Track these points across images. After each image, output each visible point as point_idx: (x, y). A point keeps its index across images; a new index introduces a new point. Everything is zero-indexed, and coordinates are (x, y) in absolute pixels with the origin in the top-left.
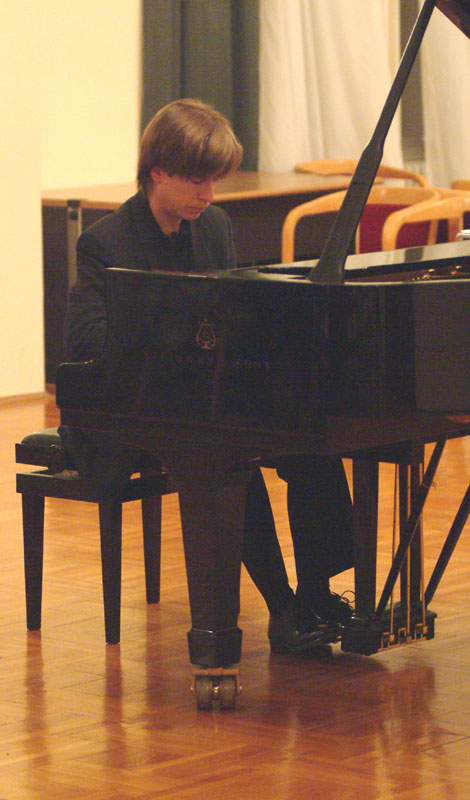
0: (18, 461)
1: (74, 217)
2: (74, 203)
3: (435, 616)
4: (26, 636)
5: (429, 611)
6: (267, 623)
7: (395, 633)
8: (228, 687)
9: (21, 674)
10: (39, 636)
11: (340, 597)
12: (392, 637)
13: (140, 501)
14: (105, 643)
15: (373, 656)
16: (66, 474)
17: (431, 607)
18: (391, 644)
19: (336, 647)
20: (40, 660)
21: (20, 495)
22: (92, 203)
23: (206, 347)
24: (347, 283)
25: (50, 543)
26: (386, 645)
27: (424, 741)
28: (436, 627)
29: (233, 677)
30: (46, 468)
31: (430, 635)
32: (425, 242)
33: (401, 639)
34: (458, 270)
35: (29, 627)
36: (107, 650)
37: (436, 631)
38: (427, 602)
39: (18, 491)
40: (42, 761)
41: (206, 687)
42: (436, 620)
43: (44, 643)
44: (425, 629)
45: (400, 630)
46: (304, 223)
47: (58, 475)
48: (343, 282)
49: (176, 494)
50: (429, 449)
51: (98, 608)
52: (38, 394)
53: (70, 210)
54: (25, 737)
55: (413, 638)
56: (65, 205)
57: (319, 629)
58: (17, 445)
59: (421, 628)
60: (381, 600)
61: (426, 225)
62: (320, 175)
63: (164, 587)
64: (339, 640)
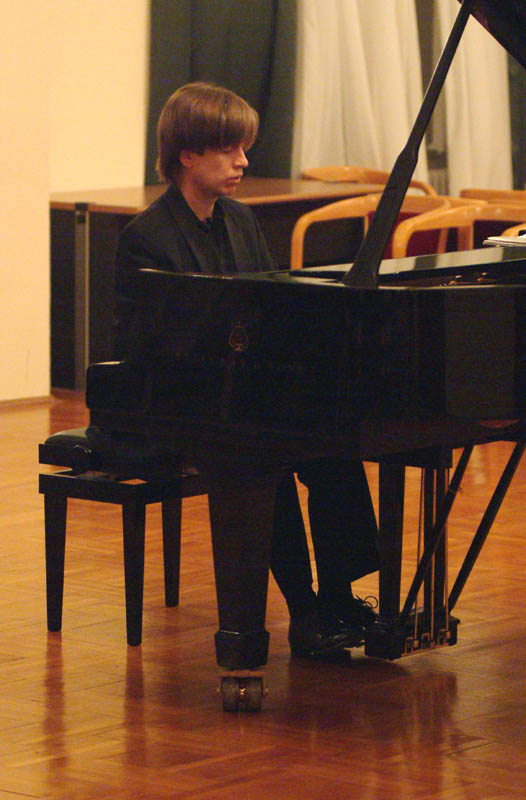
0: (41, 462)
1: (82, 220)
2: (82, 207)
3: (458, 621)
4: (46, 637)
5: (452, 617)
6: (288, 628)
7: (419, 638)
8: (254, 689)
9: (40, 674)
10: (59, 638)
11: (364, 602)
12: (416, 643)
13: (160, 504)
14: (126, 645)
15: (395, 661)
16: (90, 475)
17: (454, 613)
18: (415, 649)
19: (358, 652)
20: (60, 661)
21: (43, 496)
22: (100, 207)
23: (238, 349)
24: (381, 288)
25: (72, 545)
26: (409, 651)
27: (445, 746)
28: (458, 633)
29: (259, 679)
30: (70, 469)
31: (453, 641)
32: (435, 250)
33: (425, 644)
34: (485, 277)
35: (49, 628)
36: (129, 652)
37: (459, 637)
38: (451, 608)
39: (40, 492)
40: (60, 763)
41: (232, 689)
42: (459, 627)
43: (64, 644)
44: (448, 634)
45: (424, 635)
46: (313, 229)
47: (82, 476)
48: (378, 286)
49: (206, 496)
50: (457, 455)
51: (120, 611)
52: (43, 398)
53: (78, 213)
54: (43, 738)
55: (436, 644)
56: (73, 208)
57: (343, 632)
58: (40, 446)
59: (444, 633)
60: (405, 606)
61: (435, 234)
62: (327, 182)
63: (184, 590)
64: (363, 644)
